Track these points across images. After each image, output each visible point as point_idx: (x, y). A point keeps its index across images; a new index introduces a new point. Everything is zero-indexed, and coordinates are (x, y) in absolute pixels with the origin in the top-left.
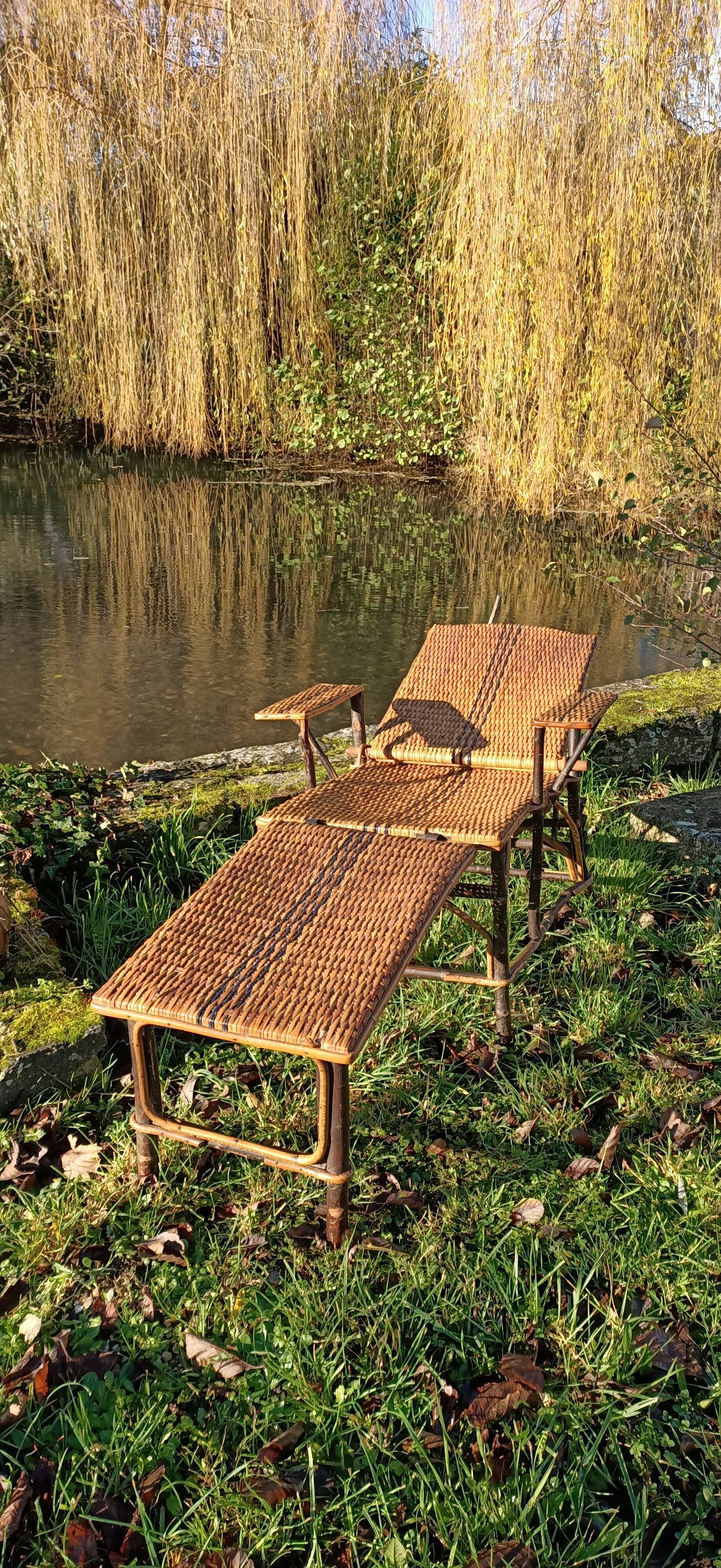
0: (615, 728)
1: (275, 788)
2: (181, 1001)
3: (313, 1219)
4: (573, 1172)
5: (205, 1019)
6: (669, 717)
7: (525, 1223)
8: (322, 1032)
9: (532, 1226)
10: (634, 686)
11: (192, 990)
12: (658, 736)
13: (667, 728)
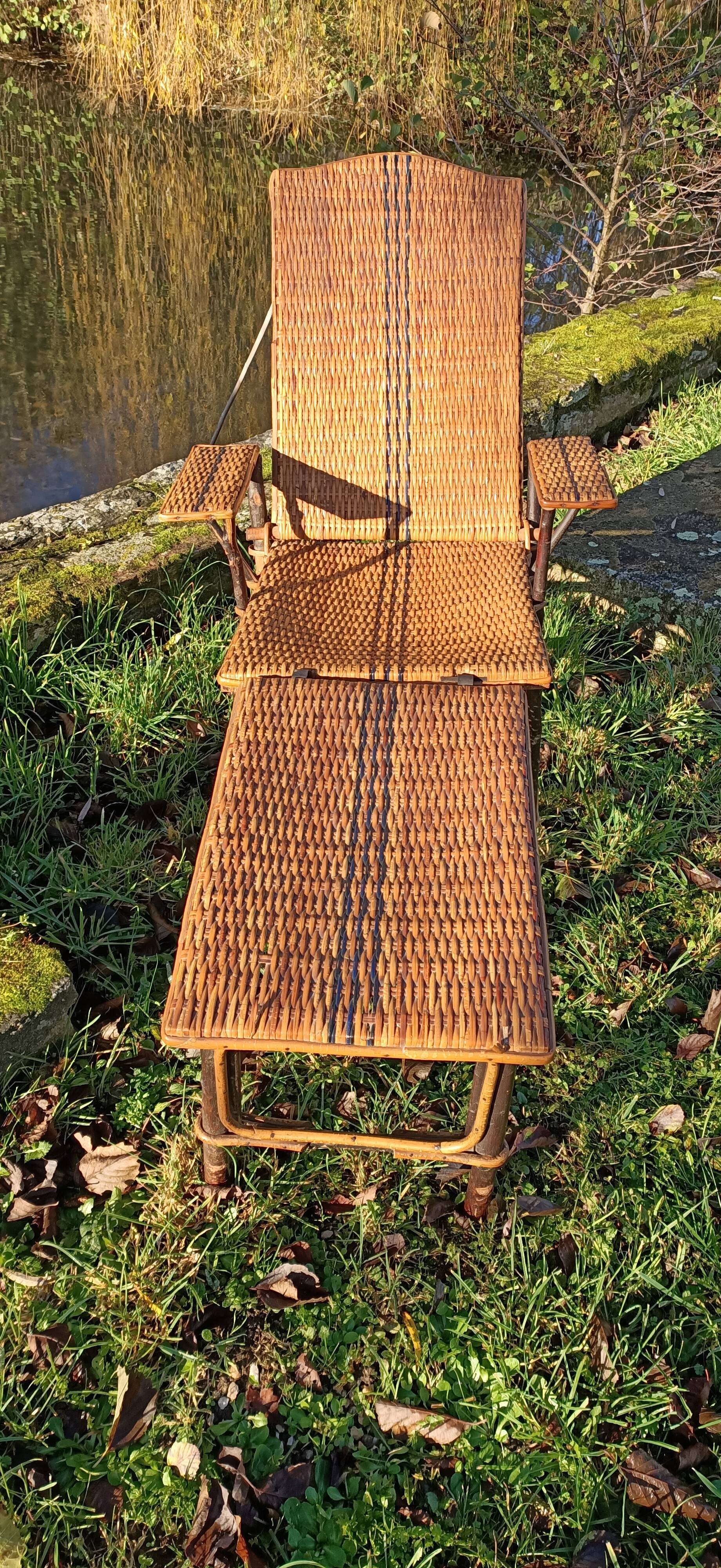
1: (114, 568)
2: (297, 1013)
3: (438, 1190)
4: (686, 1051)
5: (341, 1036)
7: (666, 1132)
8: (505, 1030)
9: (673, 1134)
11: (300, 992)
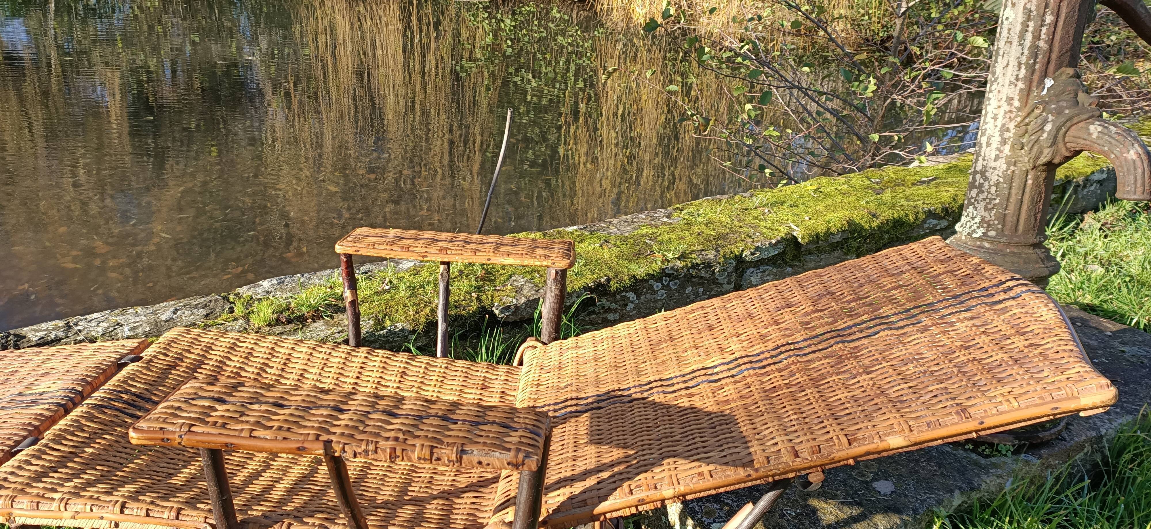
0: (609, 280)
6: (679, 264)
10: (653, 218)
12: (664, 287)
13: (676, 277)
